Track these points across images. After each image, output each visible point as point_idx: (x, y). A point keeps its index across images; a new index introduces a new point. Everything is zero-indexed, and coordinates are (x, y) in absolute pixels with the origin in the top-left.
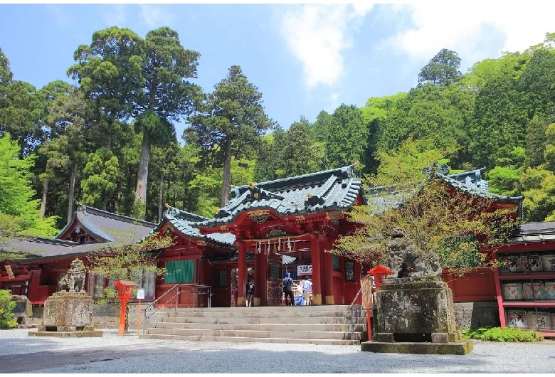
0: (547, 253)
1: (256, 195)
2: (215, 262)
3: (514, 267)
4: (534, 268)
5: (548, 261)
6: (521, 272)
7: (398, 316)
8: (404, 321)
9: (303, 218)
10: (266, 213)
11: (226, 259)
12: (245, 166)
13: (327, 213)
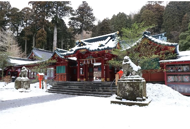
0: (185, 65)
1: (82, 44)
2: (72, 66)
3: (172, 70)
4: (179, 70)
5: (185, 68)
6: (174, 72)
7: (125, 91)
8: (127, 93)
9: (98, 52)
10: (85, 51)
11: (75, 65)
12: (88, 33)
13: (105, 51)
